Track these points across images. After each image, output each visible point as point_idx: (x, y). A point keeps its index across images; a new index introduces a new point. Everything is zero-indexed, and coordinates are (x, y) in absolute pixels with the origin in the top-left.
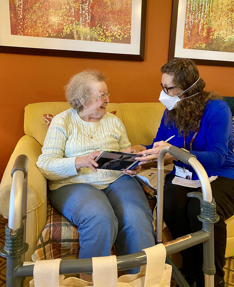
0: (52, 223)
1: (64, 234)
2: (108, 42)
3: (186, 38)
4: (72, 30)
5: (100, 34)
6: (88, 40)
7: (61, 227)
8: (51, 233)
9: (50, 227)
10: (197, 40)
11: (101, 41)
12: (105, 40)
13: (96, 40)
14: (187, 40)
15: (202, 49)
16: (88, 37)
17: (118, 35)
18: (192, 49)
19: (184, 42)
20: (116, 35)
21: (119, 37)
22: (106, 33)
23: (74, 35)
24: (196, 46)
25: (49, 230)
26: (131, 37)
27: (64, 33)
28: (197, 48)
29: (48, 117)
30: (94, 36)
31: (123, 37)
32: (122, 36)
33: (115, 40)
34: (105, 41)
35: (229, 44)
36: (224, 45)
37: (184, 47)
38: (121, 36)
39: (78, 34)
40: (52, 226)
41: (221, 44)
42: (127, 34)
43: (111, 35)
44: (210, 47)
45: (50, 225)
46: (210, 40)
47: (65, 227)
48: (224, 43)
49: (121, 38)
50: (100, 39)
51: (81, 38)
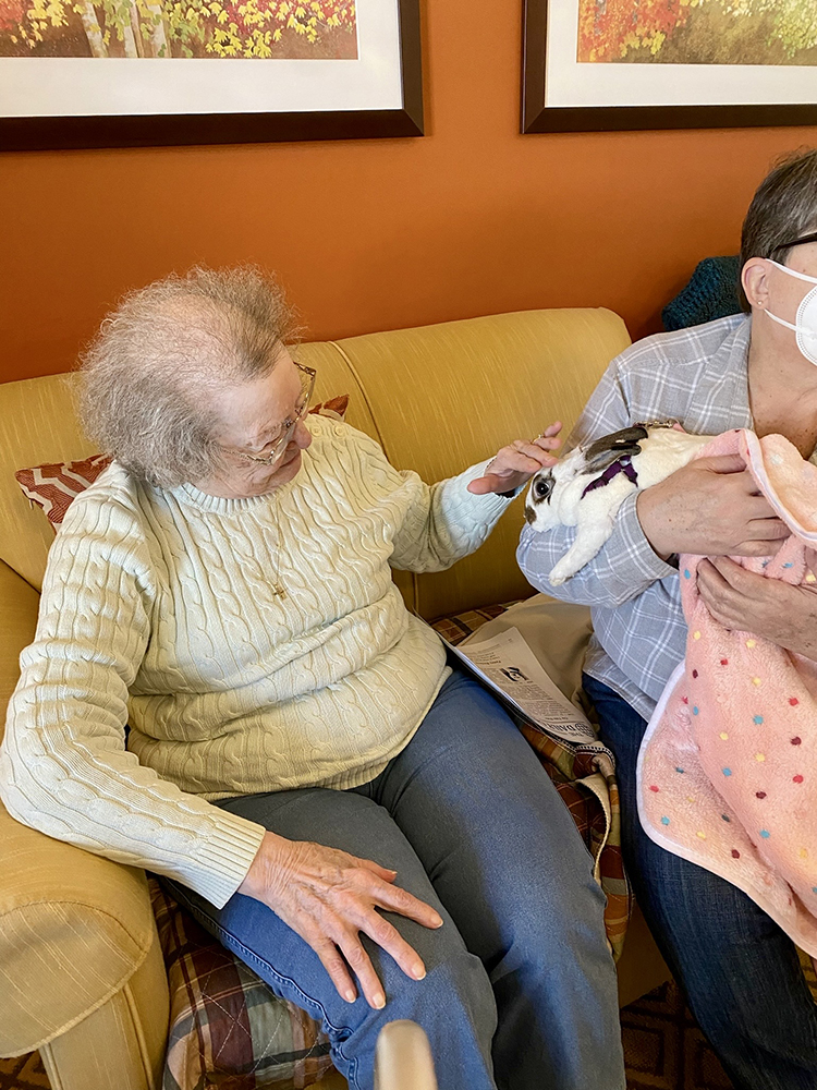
0: (200, 1004)
1: (261, 1035)
2: (254, 57)
3: (588, 9)
4: (71, 7)
5: (214, 16)
6: (161, 55)
7: (245, 1009)
8: (208, 1049)
9: (198, 1026)
10: (630, 20)
11: (223, 55)
12: (240, 47)
13: (198, 50)
14: (590, 19)
15: (651, 60)
16: (160, 39)
17: (297, 18)
18: (613, 62)
19: (581, 29)
20: (287, 17)
21: (301, 28)
22: (242, 10)
23: (89, 34)
24: (628, 46)
25: (193, 1039)
26: (357, 22)
27: (35, 25)
28: (633, 55)
29: (39, 480)
30: (186, 29)
31: (320, 26)
32: (314, 24)
33: (289, 47)
34: (241, 55)
35: (752, 27)
36: (732, 35)
37: (582, 56)
38: (313, 21)
39: (106, 23)
40: (204, 1018)
41: (722, 29)
42: (337, 9)
43: (266, 19)
44: (680, 45)
45: (196, 1013)
46: (680, 13)
47: (259, 1006)
48: (733, 22)
49: (315, 33)
50: (219, 47)
51: (122, 44)
